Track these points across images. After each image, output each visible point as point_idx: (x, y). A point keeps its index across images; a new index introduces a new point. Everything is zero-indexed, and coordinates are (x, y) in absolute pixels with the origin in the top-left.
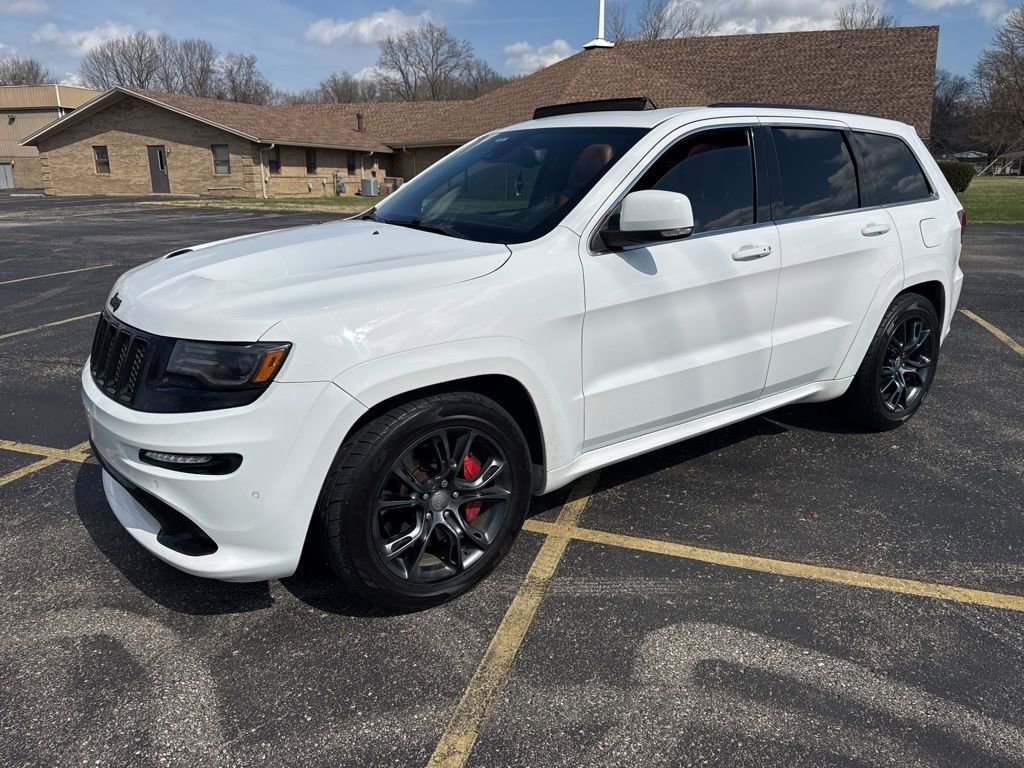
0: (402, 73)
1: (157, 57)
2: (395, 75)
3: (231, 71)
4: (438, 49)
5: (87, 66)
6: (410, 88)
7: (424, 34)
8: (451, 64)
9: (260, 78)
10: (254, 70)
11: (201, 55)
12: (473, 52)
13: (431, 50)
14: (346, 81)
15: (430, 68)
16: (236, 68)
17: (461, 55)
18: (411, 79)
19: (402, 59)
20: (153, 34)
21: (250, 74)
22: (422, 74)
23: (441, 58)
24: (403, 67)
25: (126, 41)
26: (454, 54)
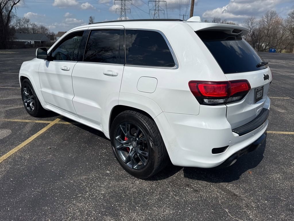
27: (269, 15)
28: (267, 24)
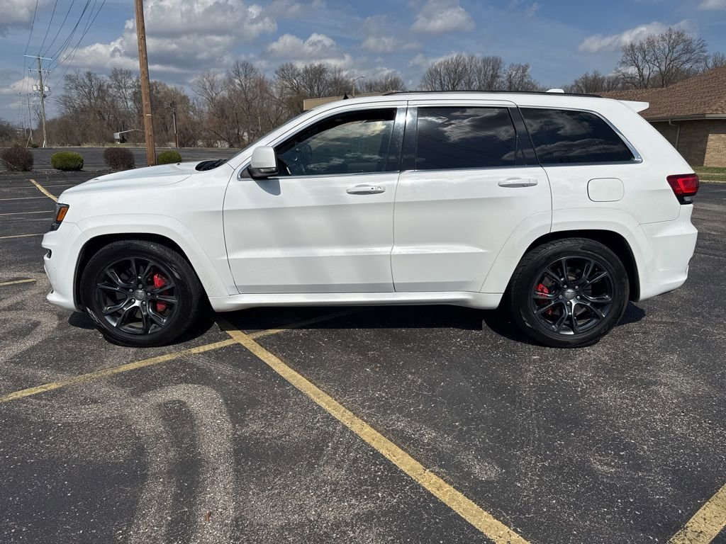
0: (639, 69)
1: (466, 70)
2: (632, 70)
3: (510, 76)
4: (673, 48)
5: (425, 78)
6: (643, 80)
7: (663, 37)
8: (684, 58)
9: (529, 79)
10: (526, 74)
11: (493, 66)
12: (707, 48)
13: (667, 50)
14: (595, 77)
15: (664, 63)
16: (514, 73)
17: (694, 51)
18: (646, 72)
19: (640, 58)
20: (465, 55)
21: (522, 77)
22: (656, 69)
23: (675, 55)
24: (640, 64)
25: (450, 61)
26: (687, 50)
27: (241, 70)
28: (240, 88)
